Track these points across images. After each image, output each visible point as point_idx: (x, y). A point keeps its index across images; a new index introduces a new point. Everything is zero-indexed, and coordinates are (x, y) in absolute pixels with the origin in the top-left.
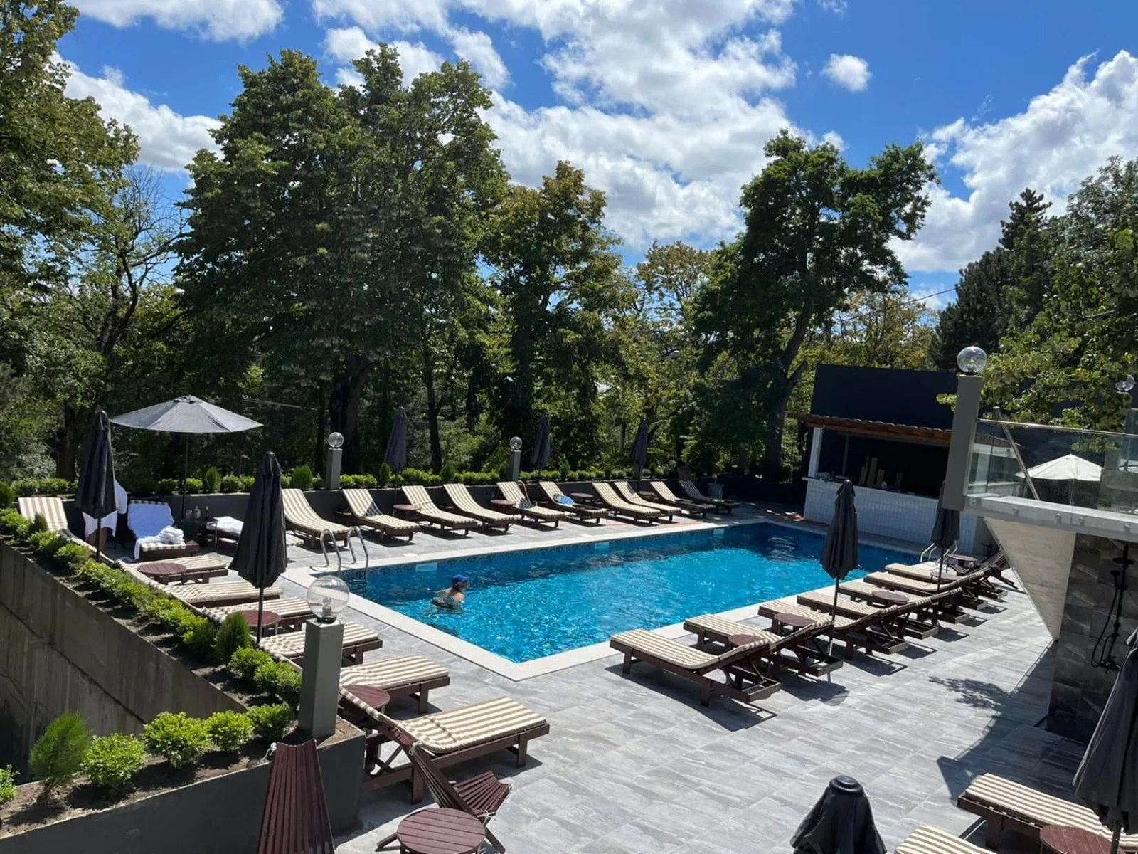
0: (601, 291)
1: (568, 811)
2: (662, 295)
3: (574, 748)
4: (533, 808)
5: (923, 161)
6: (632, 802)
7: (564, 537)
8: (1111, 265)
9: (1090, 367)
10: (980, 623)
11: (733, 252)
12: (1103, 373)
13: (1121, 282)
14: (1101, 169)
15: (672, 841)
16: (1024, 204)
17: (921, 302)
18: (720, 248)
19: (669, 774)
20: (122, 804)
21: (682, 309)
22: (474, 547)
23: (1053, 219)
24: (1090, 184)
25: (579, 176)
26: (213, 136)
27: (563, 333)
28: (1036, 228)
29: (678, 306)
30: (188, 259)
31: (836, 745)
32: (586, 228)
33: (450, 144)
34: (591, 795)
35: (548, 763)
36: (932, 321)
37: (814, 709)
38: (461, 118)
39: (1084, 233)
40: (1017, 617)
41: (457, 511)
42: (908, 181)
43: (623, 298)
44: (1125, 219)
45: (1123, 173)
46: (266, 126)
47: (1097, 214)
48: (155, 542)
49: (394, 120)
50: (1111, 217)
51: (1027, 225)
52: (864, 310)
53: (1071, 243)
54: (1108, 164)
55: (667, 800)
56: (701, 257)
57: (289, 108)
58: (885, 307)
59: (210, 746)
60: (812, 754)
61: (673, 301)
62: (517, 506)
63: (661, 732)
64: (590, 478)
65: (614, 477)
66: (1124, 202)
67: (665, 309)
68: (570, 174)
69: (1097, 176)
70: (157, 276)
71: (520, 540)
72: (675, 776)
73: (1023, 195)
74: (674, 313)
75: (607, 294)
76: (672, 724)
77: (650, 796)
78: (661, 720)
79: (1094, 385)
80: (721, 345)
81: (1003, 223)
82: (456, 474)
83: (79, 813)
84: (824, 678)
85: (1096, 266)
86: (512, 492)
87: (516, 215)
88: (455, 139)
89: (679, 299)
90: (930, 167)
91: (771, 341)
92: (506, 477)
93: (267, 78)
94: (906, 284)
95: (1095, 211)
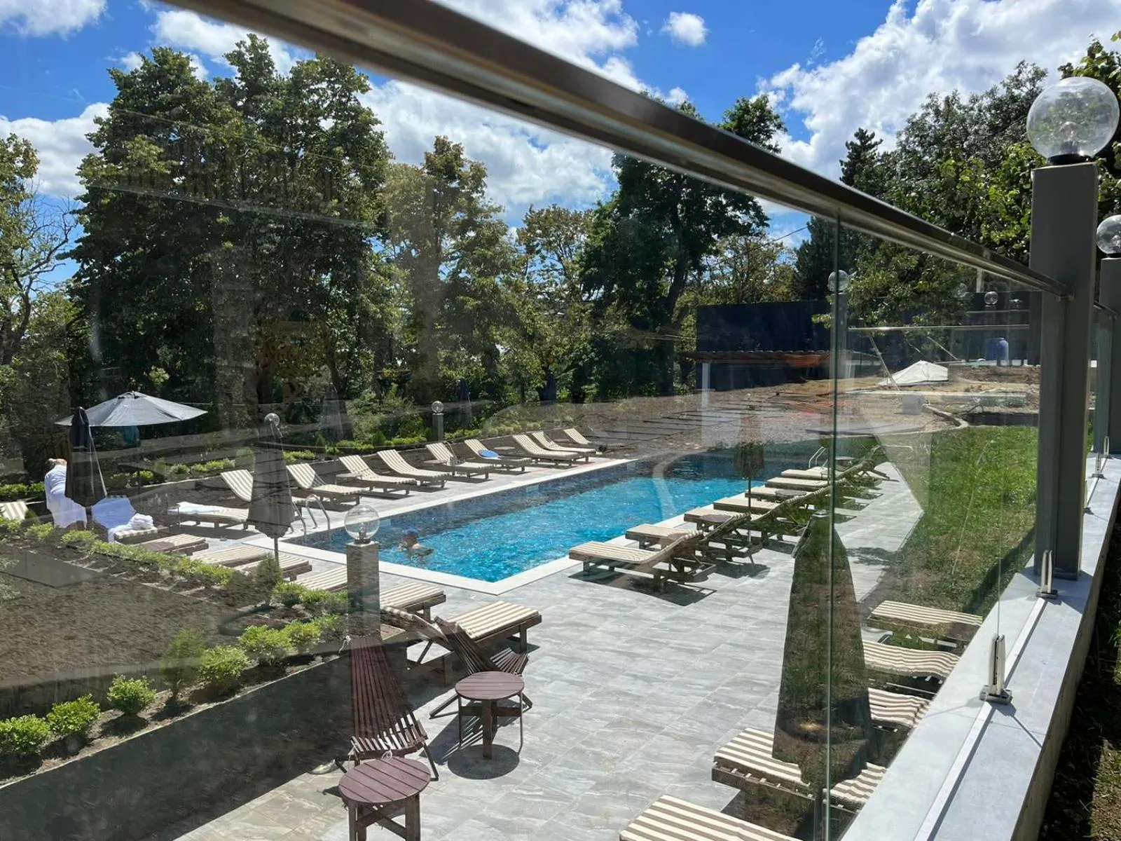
0: (493, 258)
1: (573, 674)
2: (543, 258)
3: (562, 633)
4: (542, 675)
5: (770, 112)
6: (621, 662)
7: (495, 485)
8: (939, 191)
9: (929, 279)
10: (863, 507)
11: (610, 210)
12: (941, 283)
13: (947, 205)
14: (922, 107)
15: (658, 681)
16: (858, 143)
17: (779, 242)
18: (597, 208)
19: (643, 640)
20: (237, 696)
21: (565, 269)
22: (417, 503)
23: (885, 155)
24: (914, 120)
25: (458, 149)
26: (90, 140)
27: (463, 301)
28: (872, 164)
29: (559, 266)
30: (88, 264)
31: (767, 604)
32: (471, 200)
33: (332, 128)
34: (585, 661)
35: (544, 646)
36: (790, 258)
37: (745, 583)
38: (340, 103)
39: (913, 165)
40: (892, 499)
41: (394, 474)
42: (760, 131)
43: (514, 262)
44: (948, 151)
45: (942, 107)
46: (148, 125)
47: (923, 147)
48: (128, 530)
49: (277, 109)
50: (935, 149)
51: (863, 162)
52: (729, 254)
53: (903, 175)
54: (929, 101)
55: (647, 657)
56: (576, 219)
57: (170, 105)
58: (747, 251)
59: (292, 652)
60: (750, 613)
61: (554, 262)
62: (448, 464)
63: (627, 614)
64: (508, 433)
65: (530, 429)
66: (944, 135)
67: (548, 271)
68: (449, 149)
69: (920, 112)
70: (40, 285)
71: (456, 492)
72: (646, 641)
73: (856, 135)
74: (556, 273)
75: (499, 262)
76: (635, 608)
77: (633, 656)
78: (625, 606)
79: (935, 292)
80: (608, 298)
81: (841, 162)
82: (387, 442)
83: (205, 706)
84: (747, 560)
85: (926, 194)
86: (440, 451)
87: (402, 192)
88: (336, 123)
89: (560, 260)
90: (777, 117)
91: (653, 290)
92: (433, 439)
93: (141, 77)
94: (767, 225)
95: (921, 144)
